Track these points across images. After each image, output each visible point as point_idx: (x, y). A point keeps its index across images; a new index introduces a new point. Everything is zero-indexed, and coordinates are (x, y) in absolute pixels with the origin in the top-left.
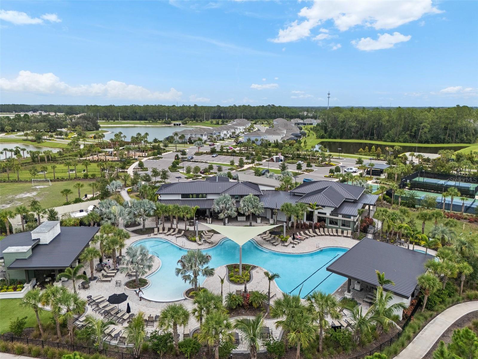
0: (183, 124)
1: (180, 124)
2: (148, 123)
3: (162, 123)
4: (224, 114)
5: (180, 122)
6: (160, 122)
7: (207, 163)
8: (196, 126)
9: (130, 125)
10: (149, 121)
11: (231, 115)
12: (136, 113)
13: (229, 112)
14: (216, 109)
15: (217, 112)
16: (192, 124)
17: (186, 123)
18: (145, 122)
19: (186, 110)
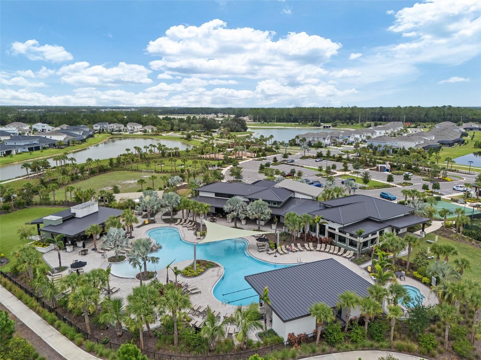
0: (333, 126)
1: (330, 127)
2: (297, 125)
3: (311, 126)
4: (385, 116)
5: (330, 125)
6: (310, 124)
7: (303, 167)
8: (345, 129)
9: (281, 127)
10: (299, 123)
11: (393, 117)
12: (291, 115)
13: (391, 114)
14: (377, 111)
15: (378, 114)
16: (341, 127)
17: (336, 126)
18: (295, 125)
19: (341, 112)
